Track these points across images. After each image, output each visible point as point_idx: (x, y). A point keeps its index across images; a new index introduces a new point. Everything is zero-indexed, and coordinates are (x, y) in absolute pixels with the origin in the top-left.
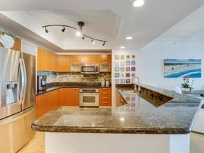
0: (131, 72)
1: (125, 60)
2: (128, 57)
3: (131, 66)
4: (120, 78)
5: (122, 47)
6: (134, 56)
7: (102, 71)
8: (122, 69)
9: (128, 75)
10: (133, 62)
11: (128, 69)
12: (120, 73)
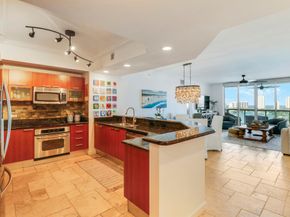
0: (112, 103)
1: (106, 87)
2: (109, 83)
3: (112, 95)
4: (99, 110)
5: (106, 72)
6: (115, 84)
7: (71, 99)
8: (102, 98)
9: (109, 106)
10: (115, 91)
11: (109, 99)
12: (100, 103)
